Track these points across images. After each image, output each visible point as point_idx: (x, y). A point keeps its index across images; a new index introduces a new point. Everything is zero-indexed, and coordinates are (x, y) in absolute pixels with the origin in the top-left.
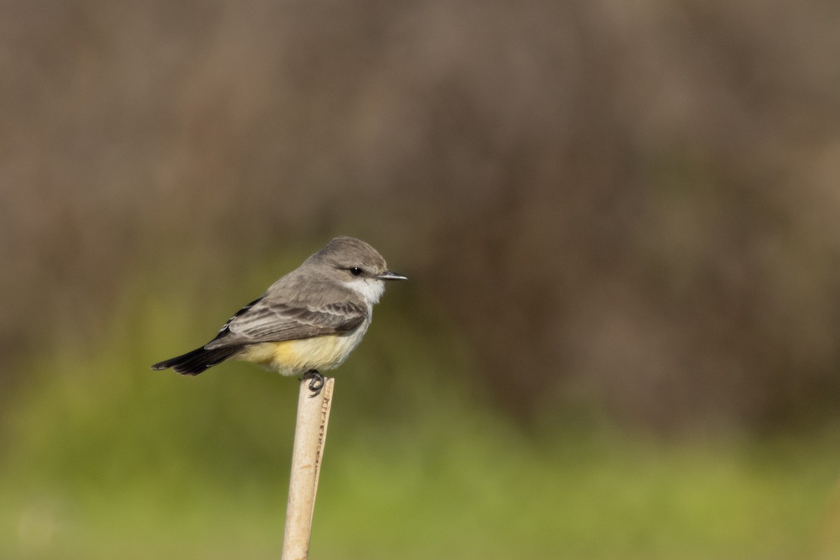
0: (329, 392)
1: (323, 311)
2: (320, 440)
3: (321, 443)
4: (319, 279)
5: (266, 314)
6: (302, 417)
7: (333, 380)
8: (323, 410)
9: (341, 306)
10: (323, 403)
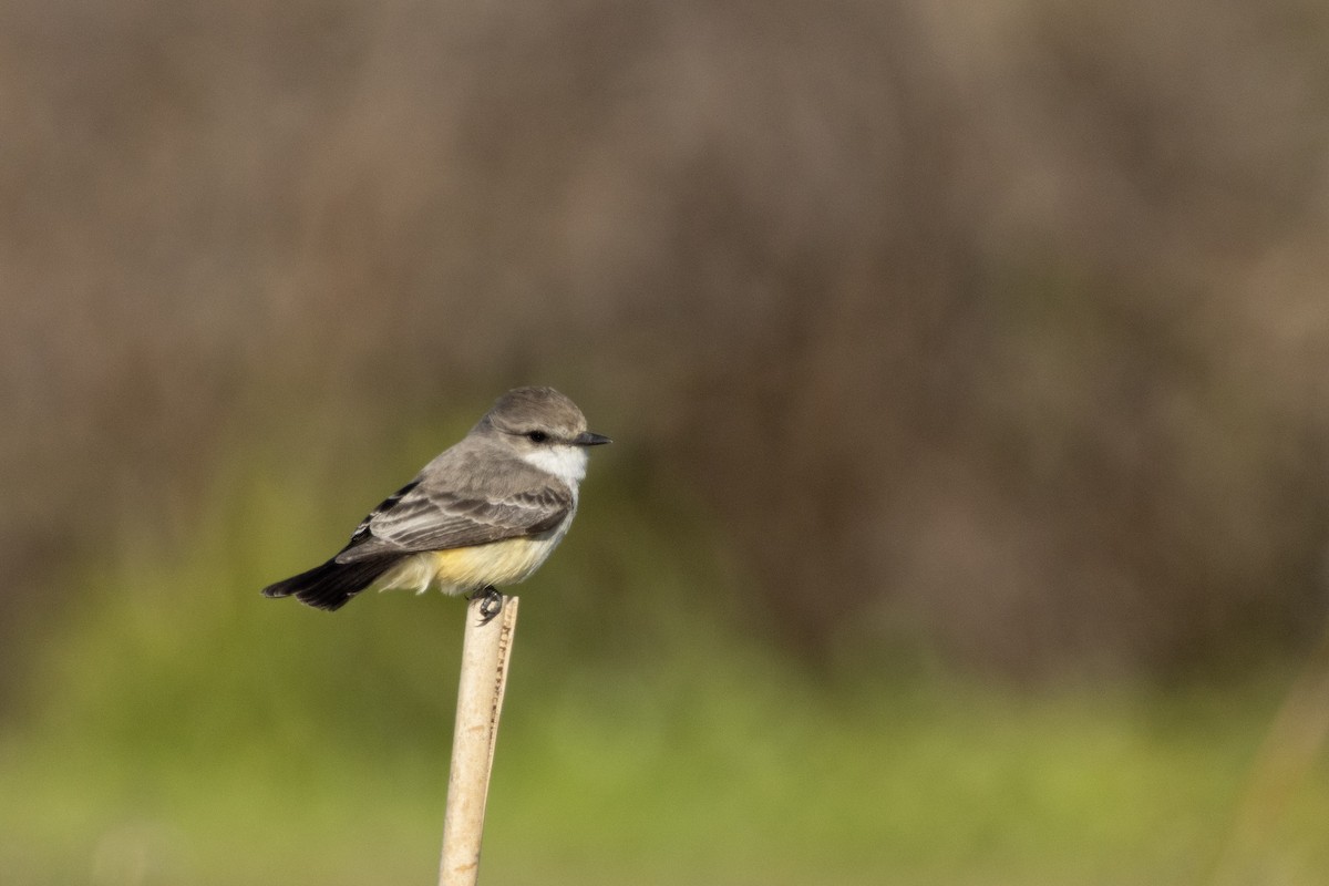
0: (510, 617)
1: (508, 504)
2: (497, 688)
3: (498, 693)
4: (498, 456)
5: (424, 508)
6: (470, 654)
7: (516, 599)
8: (502, 644)
9: (535, 494)
10: (501, 633)
